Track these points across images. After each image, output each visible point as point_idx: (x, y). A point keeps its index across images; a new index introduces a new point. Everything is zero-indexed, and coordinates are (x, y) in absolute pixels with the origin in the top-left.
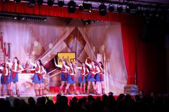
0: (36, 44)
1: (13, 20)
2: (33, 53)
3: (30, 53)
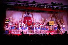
2: (42, 21)
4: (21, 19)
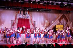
0: (46, 21)
1: (37, 11)
2: (45, 25)
4: (13, 22)
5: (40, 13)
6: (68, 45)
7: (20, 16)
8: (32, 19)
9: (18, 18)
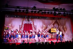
0: (44, 26)
1: (37, 19)
2: (43, 28)
3: (42, 28)
5: (39, 20)
6: (59, 42)
7: (25, 22)
8: (34, 24)
9: (24, 23)
